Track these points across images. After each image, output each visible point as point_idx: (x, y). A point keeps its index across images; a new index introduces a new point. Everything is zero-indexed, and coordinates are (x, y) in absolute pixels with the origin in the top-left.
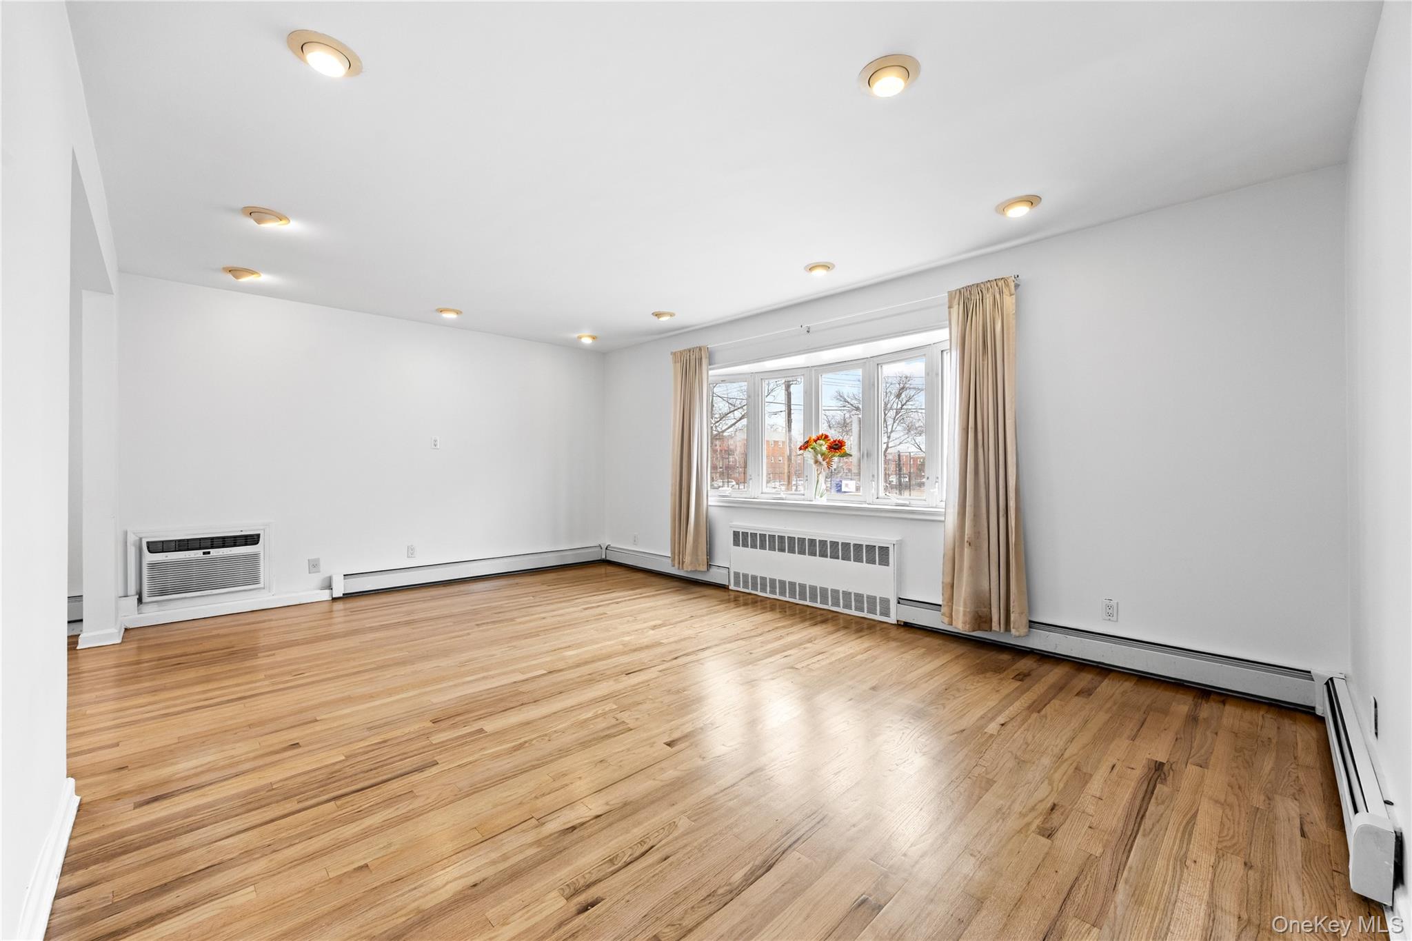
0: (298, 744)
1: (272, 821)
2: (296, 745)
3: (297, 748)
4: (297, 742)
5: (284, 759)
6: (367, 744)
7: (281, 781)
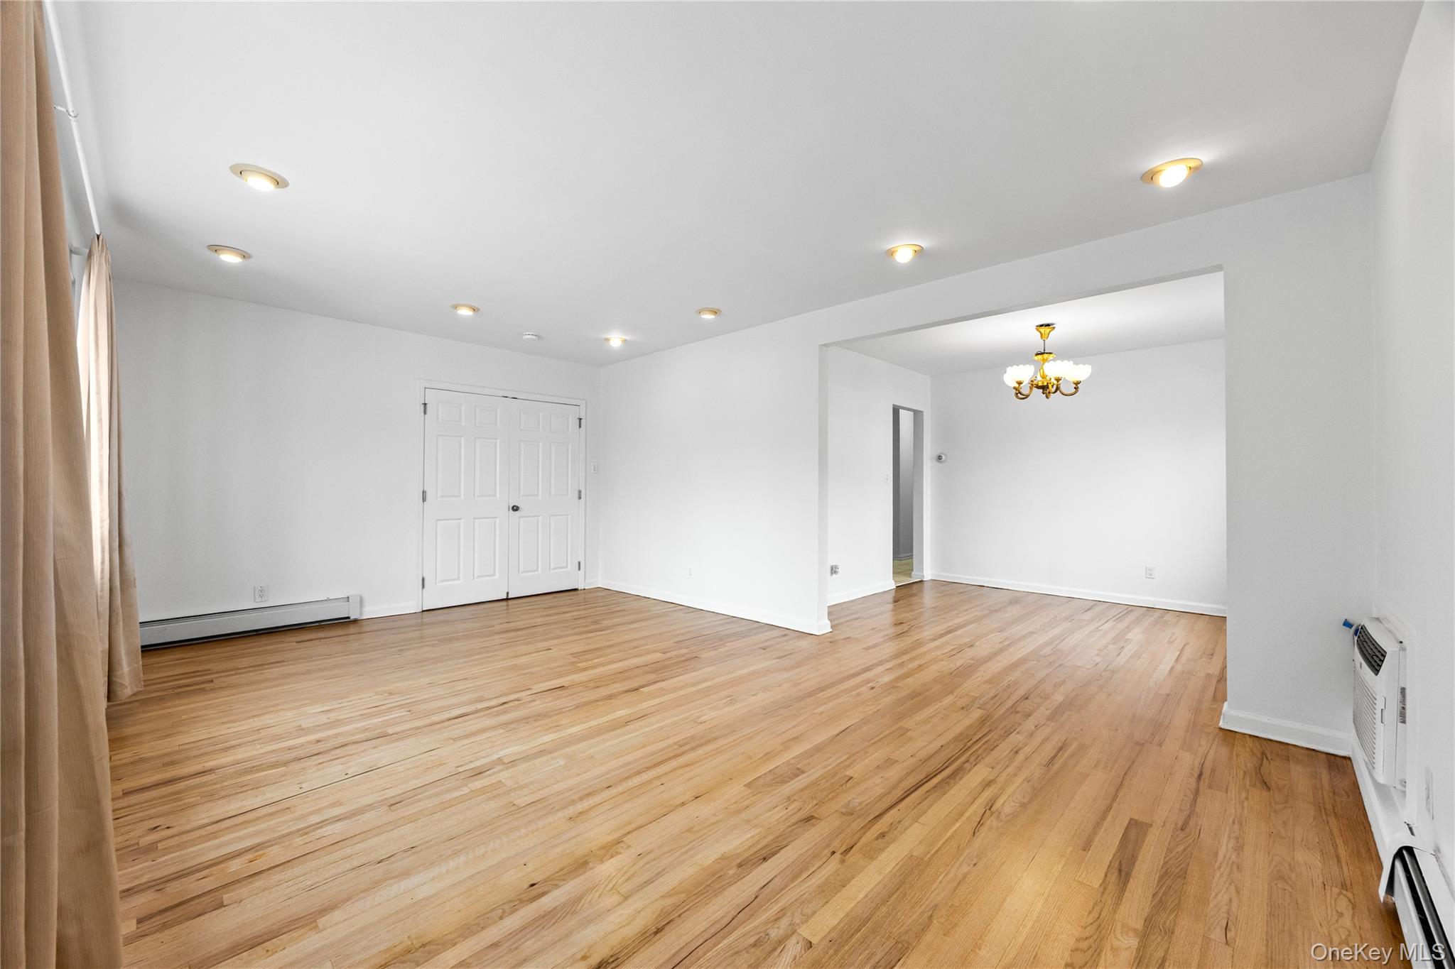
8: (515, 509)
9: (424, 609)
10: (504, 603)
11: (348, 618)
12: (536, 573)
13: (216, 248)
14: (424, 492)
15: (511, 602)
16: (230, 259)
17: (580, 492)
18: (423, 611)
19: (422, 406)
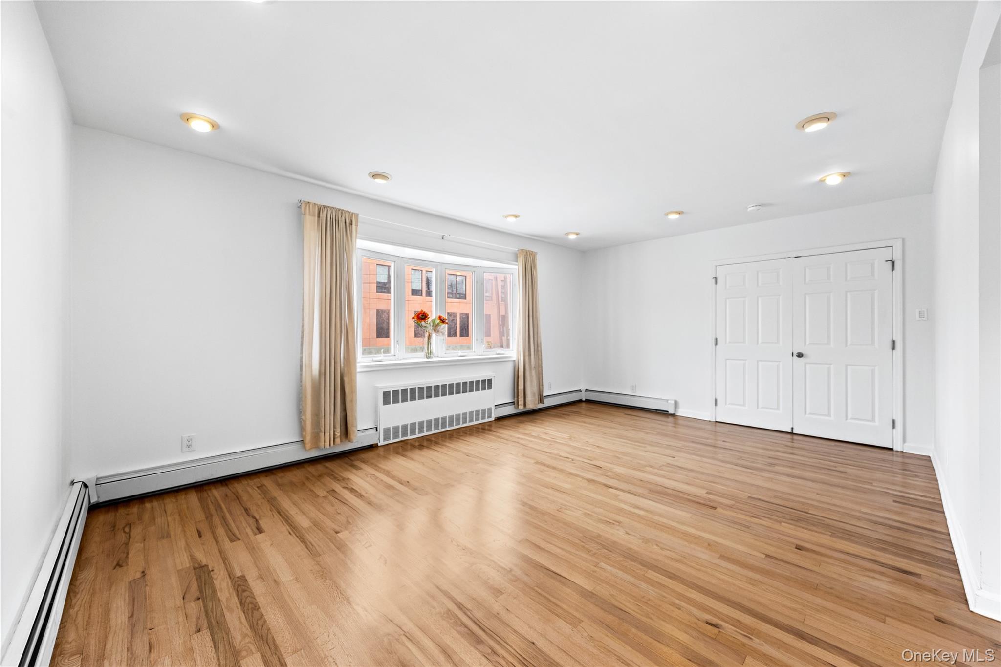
0: (796, 548)
1: (841, 522)
2: (798, 548)
3: (799, 546)
4: (796, 550)
5: (813, 544)
6: (762, 521)
7: (825, 534)
8: (800, 355)
9: (717, 420)
10: (789, 436)
11: (668, 412)
12: (827, 418)
13: (567, 234)
14: (716, 339)
15: (795, 437)
16: (572, 237)
17: (894, 342)
18: (716, 422)
19: (714, 279)
